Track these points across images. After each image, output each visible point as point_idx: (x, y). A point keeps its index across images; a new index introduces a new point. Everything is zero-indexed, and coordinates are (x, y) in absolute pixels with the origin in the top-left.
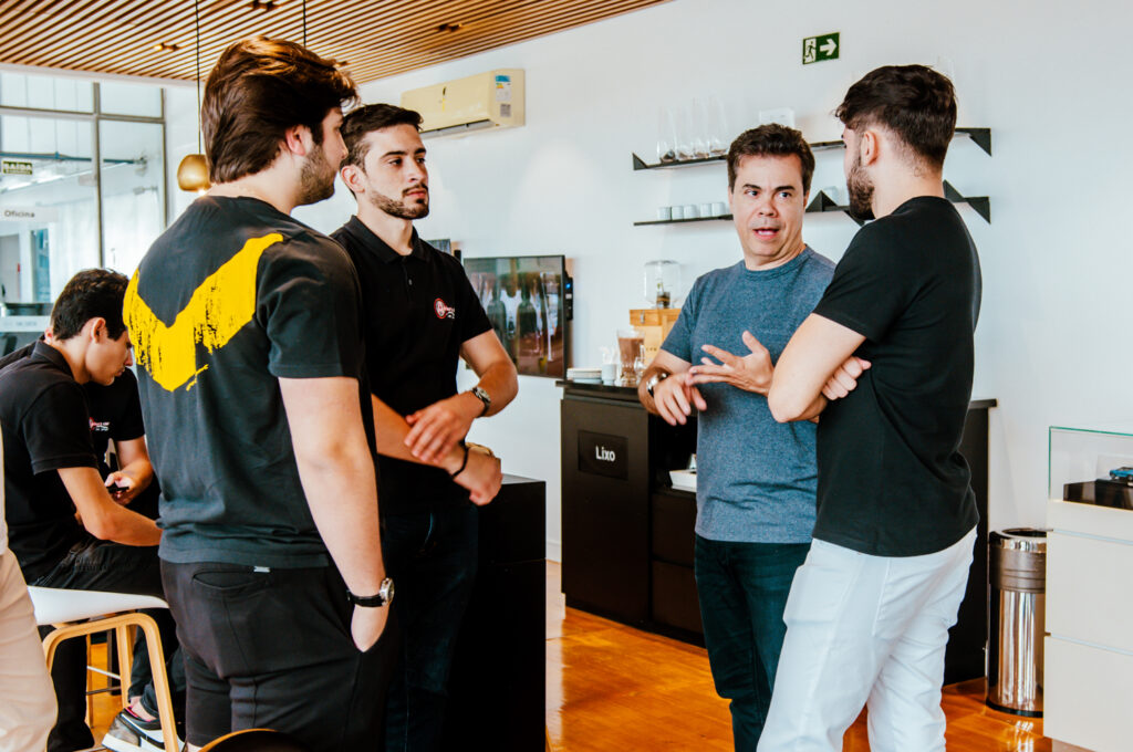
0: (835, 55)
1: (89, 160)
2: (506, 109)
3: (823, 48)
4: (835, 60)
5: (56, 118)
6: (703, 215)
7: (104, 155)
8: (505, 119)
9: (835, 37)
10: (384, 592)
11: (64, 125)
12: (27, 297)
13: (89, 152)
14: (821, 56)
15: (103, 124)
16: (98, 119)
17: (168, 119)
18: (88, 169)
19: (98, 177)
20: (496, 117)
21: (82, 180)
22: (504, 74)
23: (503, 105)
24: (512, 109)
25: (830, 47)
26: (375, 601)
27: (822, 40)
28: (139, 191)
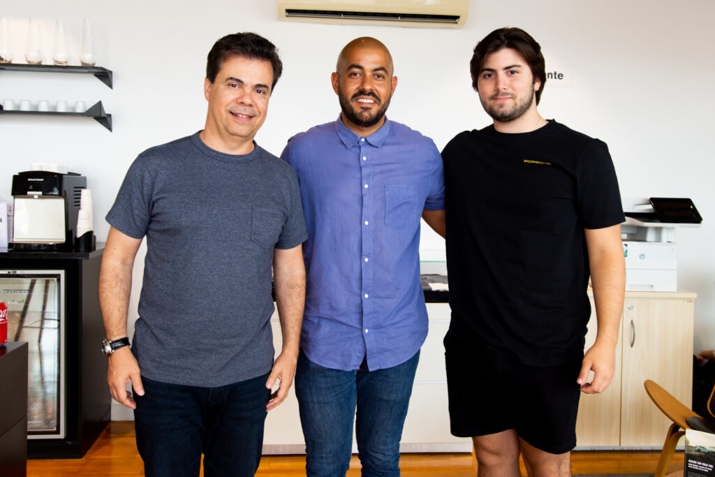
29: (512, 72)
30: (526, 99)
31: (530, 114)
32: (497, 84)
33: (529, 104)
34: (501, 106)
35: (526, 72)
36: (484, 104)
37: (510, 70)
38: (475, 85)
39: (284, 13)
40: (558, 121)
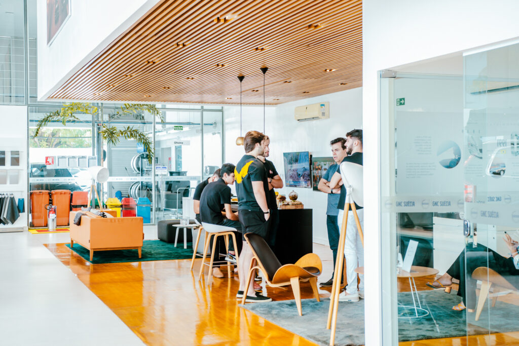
0: (404, 104)
1: (199, 124)
2: (323, 114)
3: (401, 102)
5: (190, 111)
7: (204, 122)
8: (323, 117)
9: (404, 99)
10: (269, 211)
11: (192, 113)
12: (173, 170)
13: (199, 122)
14: (401, 104)
15: (204, 112)
16: (203, 111)
17: (224, 110)
18: (199, 127)
19: (202, 130)
20: (320, 116)
21: (197, 131)
22: (323, 104)
23: (323, 113)
24: (326, 114)
26: (268, 213)
27: (401, 100)
28: (214, 134)
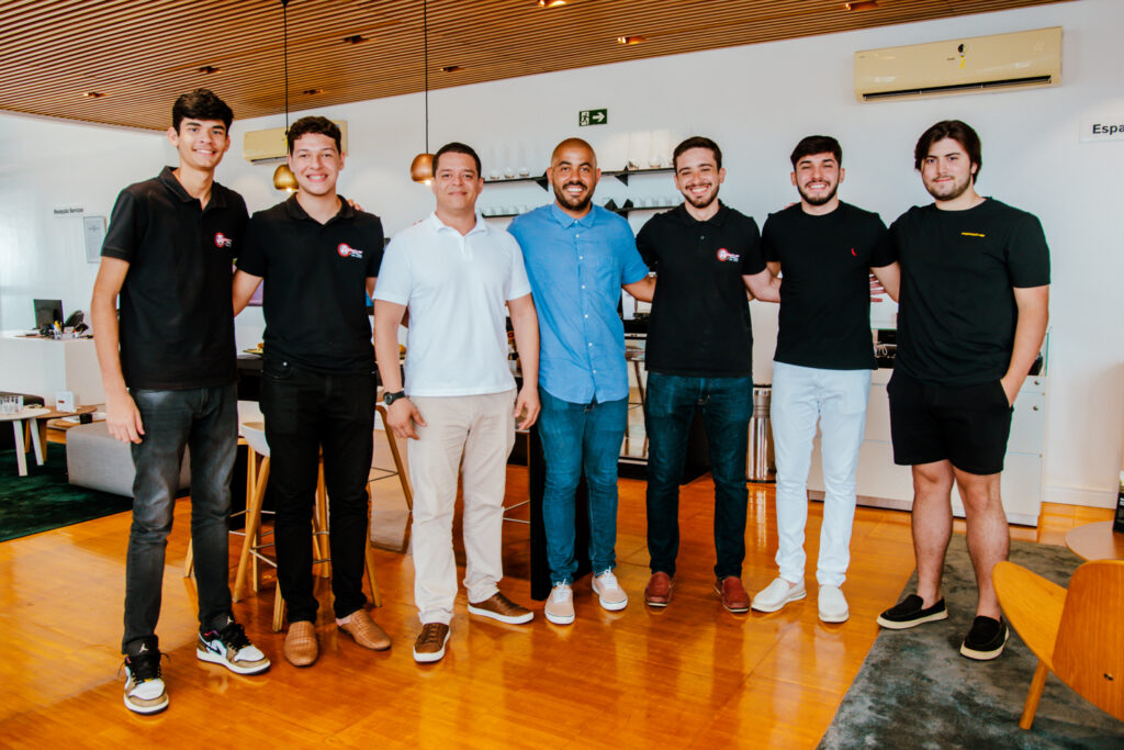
0: (604, 121)
3: (594, 118)
4: (604, 126)
6: (498, 213)
14: (593, 122)
25: (600, 117)
27: (594, 113)
29: (952, 159)
30: (964, 181)
31: (967, 193)
32: (938, 168)
33: (967, 185)
34: (942, 187)
35: (964, 158)
36: (926, 185)
37: (951, 157)
38: (918, 166)
39: (861, 97)
40: (995, 198)
